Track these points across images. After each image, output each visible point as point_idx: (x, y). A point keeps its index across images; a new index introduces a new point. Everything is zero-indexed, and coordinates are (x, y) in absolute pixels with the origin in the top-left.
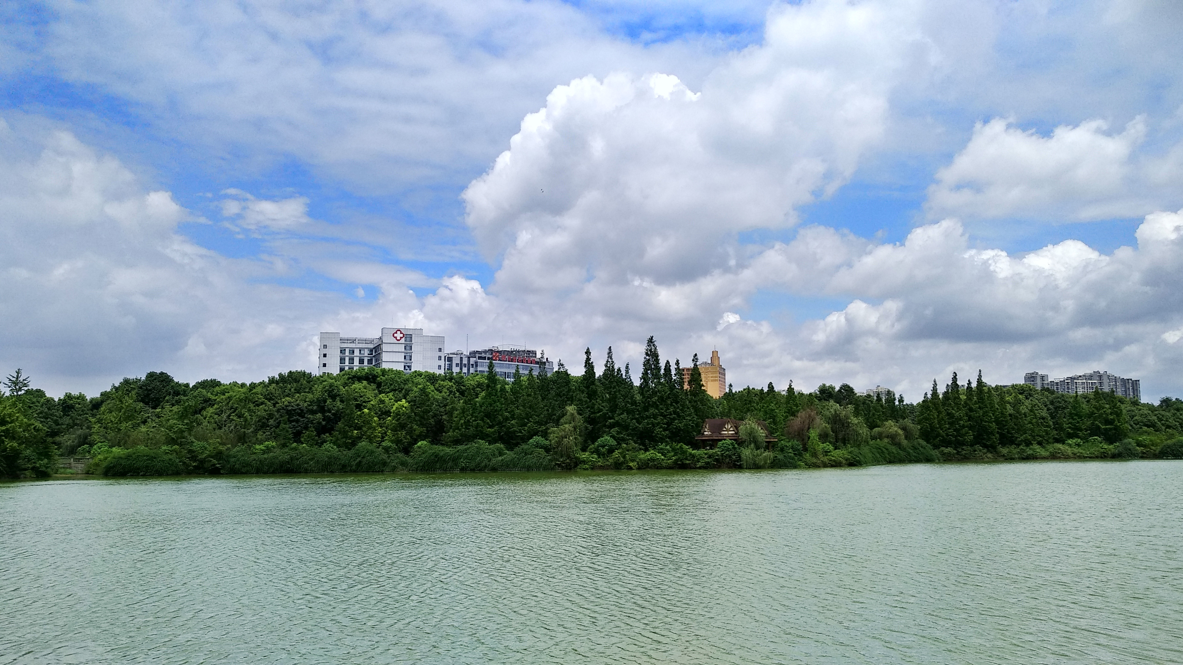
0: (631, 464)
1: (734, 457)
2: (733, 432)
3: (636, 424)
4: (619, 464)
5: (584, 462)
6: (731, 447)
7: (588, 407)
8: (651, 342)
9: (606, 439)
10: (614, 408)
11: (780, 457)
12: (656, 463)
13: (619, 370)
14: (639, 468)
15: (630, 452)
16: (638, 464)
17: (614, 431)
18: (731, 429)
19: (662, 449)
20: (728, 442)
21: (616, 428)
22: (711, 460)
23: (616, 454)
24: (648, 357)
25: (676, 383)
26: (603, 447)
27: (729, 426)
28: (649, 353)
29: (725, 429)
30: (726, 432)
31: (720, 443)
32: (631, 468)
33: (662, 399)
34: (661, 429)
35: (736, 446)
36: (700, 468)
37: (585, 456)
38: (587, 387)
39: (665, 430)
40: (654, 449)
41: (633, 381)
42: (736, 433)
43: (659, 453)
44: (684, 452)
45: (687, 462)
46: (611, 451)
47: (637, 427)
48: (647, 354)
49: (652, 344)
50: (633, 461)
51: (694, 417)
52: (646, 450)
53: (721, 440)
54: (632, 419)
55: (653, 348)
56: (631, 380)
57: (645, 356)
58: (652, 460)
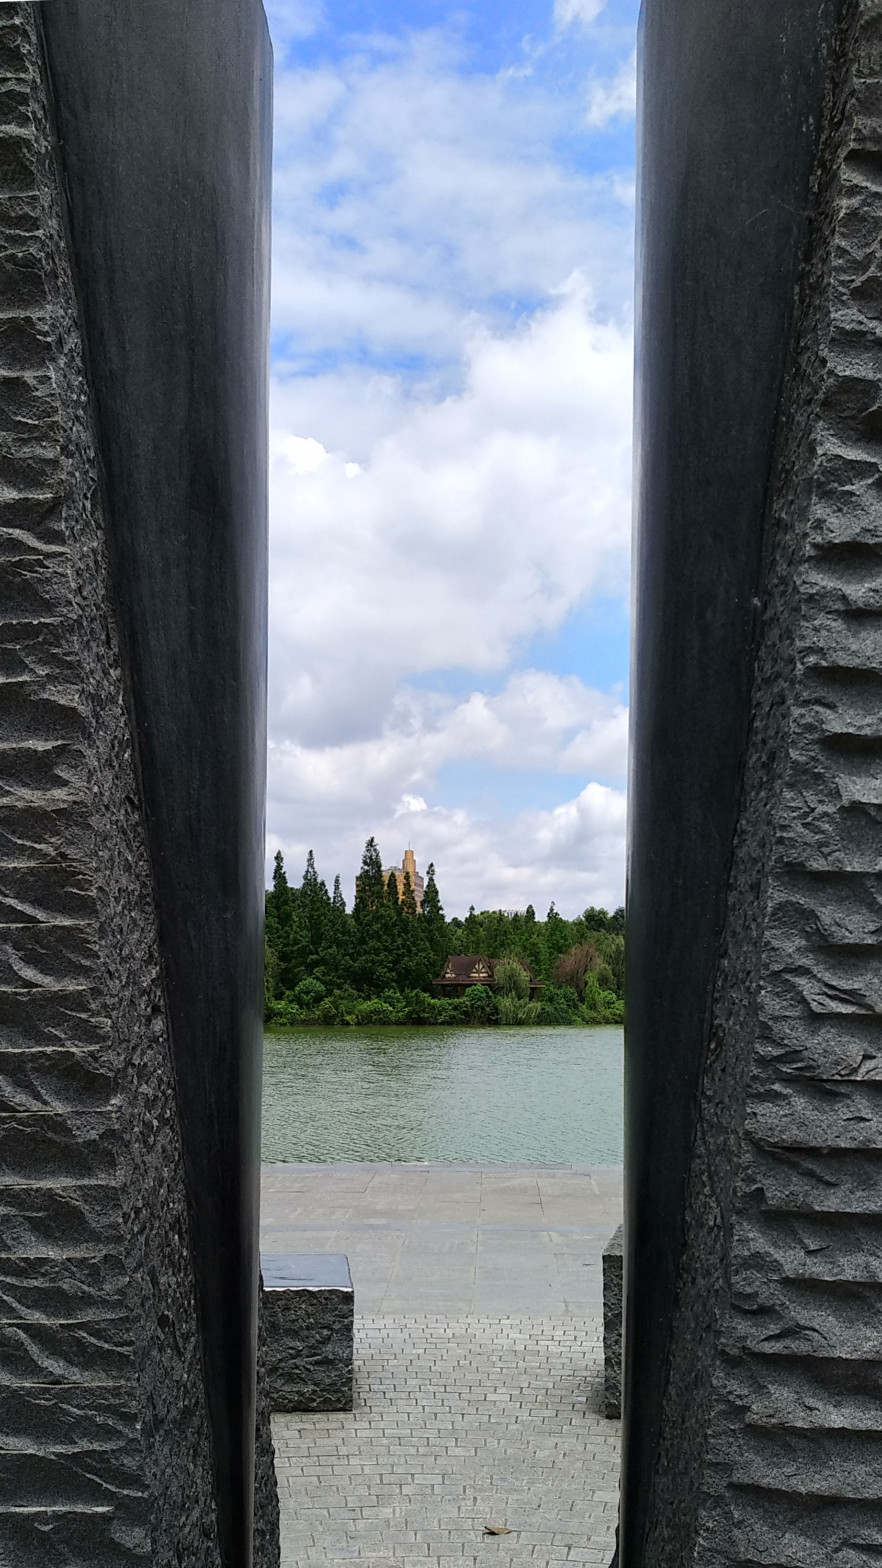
0: (348, 1018)
1: (488, 1009)
2: (486, 975)
3: (351, 962)
4: (330, 1018)
5: (280, 1015)
6: (484, 995)
7: (279, 937)
8: (372, 846)
9: (308, 982)
10: (316, 940)
11: (549, 1008)
12: (381, 1016)
13: (323, 884)
14: (358, 1024)
15: (345, 1002)
16: (357, 1017)
17: (318, 971)
18: (483, 971)
19: (389, 997)
20: (480, 987)
21: (322, 968)
22: (458, 1012)
23: (326, 1003)
24: (366, 867)
25: (405, 905)
26: (307, 993)
27: (481, 967)
28: (368, 861)
29: (474, 970)
30: (477, 975)
31: (468, 990)
32: (348, 1024)
33: (386, 928)
34: (386, 970)
35: (491, 993)
36: (442, 1023)
37: (280, 1005)
38: (278, 908)
39: (390, 970)
40: (379, 997)
41: (345, 900)
42: (489, 976)
43: (385, 1002)
44: (419, 1002)
45: (426, 1015)
46: (318, 999)
47: (351, 967)
48: (365, 863)
49: (372, 849)
50: (349, 1013)
51: (429, 953)
52: (369, 998)
53: (470, 985)
54: (344, 956)
55: (374, 854)
56: (342, 900)
57: (362, 865)
58: (377, 1012)
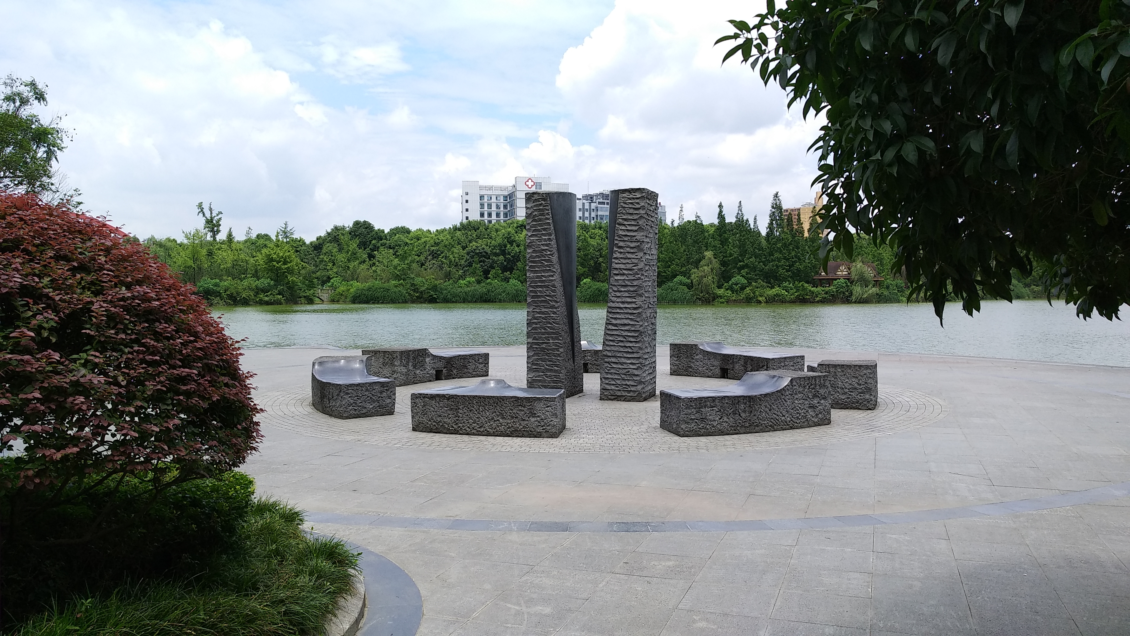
0: (760, 299)
1: (847, 293)
2: (847, 273)
3: (763, 266)
4: (750, 299)
5: (721, 297)
6: (844, 285)
7: (721, 253)
8: (777, 197)
9: (738, 279)
10: (743, 253)
11: (886, 293)
12: (781, 298)
13: (747, 220)
14: (766, 302)
15: (759, 289)
16: (766, 298)
17: (743, 272)
18: (845, 270)
19: (785, 287)
20: (842, 281)
21: (746, 270)
22: (828, 295)
23: (748, 290)
24: (773, 210)
25: (797, 232)
26: (736, 284)
27: (843, 268)
28: (775, 206)
29: (839, 270)
30: (841, 273)
31: (835, 282)
32: (760, 302)
33: (785, 245)
34: (785, 270)
35: (849, 284)
36: (818, 302)
37: (720, 292)
38: (720, 236)
39: (787, 271)
40: (779, 286)
41: (760, 230)
42: (849, 274)
43: (783, 290)
44: (804, 289)
45: (808, 297)
46: (743, 288)
47: (763, 269)
48: (773, 207)
49: (777, 199)
50: (761, 296)
51: (812, 260)
52: (772, 287)
53: (836, 280)
54: (759, 263)
55: (778, 201)
56: (758, 230)
57: (771, 208)
58: (777, 295)
